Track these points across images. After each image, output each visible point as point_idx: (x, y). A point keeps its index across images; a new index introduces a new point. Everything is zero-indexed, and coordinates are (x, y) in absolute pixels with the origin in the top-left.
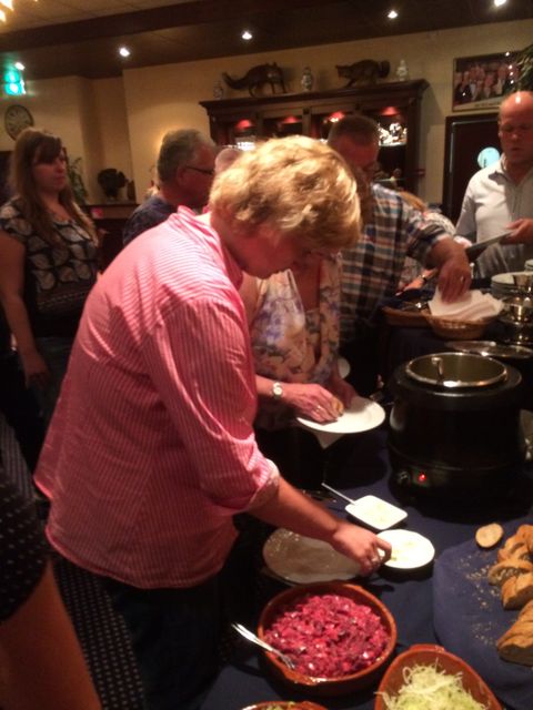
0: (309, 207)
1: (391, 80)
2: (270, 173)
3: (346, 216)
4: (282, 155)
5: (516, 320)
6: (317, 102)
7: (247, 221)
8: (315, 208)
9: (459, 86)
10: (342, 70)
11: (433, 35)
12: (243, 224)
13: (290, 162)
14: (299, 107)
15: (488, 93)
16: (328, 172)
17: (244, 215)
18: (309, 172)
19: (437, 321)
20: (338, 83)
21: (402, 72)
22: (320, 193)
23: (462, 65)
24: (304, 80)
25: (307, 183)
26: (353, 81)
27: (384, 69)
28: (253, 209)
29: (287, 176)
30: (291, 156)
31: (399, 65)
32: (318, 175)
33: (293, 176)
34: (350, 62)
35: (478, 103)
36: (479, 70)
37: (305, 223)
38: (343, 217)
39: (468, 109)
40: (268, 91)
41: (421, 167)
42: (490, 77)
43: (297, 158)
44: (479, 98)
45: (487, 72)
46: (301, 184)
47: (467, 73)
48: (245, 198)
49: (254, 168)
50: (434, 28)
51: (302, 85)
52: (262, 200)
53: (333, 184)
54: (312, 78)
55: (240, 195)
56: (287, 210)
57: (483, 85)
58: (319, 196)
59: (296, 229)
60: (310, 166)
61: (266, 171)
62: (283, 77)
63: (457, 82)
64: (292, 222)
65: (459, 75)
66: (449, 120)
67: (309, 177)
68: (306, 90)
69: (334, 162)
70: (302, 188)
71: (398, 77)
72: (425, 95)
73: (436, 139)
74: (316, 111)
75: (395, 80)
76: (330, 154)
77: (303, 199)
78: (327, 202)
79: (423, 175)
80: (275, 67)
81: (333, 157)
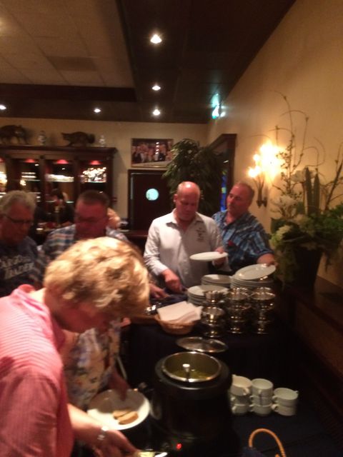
0: (116, 291)
1: (96, 145)
2: (90, 267)
3: (140, 294)
4: (97, 253)
5: (210, 323)
6: (49, 152)
7: (71, 301)
8: (120, 292)
9: (135, 153)
10: (66, 136)
11: (119, 124)
12: (69, 302)
13: (102, 259)
14: (37, 154)
15: (150, 159)
16: (129, 266)
17: (69, 296)
18: (117, 267)
19: (166, 325)
20: (63, 143)
21: (102, 142)
22: (124, 281)
23: (136, 142)
24: (40, 138)
25: (114, 275)
26: (72, 143)
27: (92, 139)
28: (76, 292)
29: (101, 270)
30: (104, 255)
31: (100, 138)
32: (122, 269)
33: (105, 270)
34: (70, 131)
35: (146, 164)
36: (145, 146)
37: (113, 302)
38: (138, 295)
39: (140, 166)
40: (15, 141)
41: (115, 196)
42: (151, 150)
43: (107, 256)
44: (146, 161)
45: (150, 147)
46: (110, 276)
47: (139, 147)
48: (69, 284)
49: (77, 263)
50: (120, 120)
51: (39, 141)
52: (83, 287)
53: (132, 273)
54: (46, 138)
55: (66, 281)
56: (100, 294)
57: (147, 155)
58: (123, 283)
59: (106, 307)
60: (117, 262)
61: (87, 266)
62: (26, 135)
63: (134, 151)
64: (103, 302)
65: (134, 147)
66: (130, 171)
67: (116, 270)
68: (41, 144)
69: (132, 258)
70: (111, 278)
71: (100, 144)
72: (115, 155)
73: (122, 181)
74: (48, 157)
75: (98, 146)
76: (130, 252)
77: (111, 286)
78: (128, 287)
79: (116, 201)
80: (20, 128)
81: (132, 254)
